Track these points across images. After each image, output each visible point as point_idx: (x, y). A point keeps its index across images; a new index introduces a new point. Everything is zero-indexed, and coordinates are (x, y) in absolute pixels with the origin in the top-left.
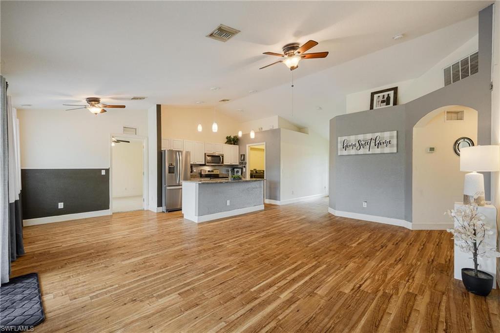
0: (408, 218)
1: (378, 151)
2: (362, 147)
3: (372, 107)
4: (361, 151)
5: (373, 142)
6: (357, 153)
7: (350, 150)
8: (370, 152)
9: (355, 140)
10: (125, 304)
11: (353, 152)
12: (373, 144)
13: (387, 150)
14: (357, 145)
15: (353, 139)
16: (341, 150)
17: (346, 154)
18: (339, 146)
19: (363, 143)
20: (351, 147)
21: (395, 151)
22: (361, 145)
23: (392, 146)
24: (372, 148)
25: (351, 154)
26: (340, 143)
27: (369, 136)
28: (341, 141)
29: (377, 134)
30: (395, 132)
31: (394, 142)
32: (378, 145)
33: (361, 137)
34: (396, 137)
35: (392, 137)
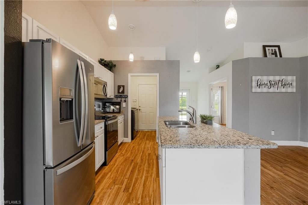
1: (283, 90)
2: (272, 86)
3: (266, 56)
4: (272, 90)
5: (280, 83)
6: (268, 91)
7: (262, 88)
8: (278, 91)
9: (267, 80)
11: (265, 90)
12: (280, 84)
13: (290, 90)
14: (269, 84)
15: (265, 79)
16: (255, 88)
17: (260, 92)
18: (254, 84)
19: (273, 83)
20: (264, 86)
21: (295, 91)
22: (271, 84)
23: (293, 88)
24: (280, 88)
25: (264, 91)
26: (255, 82)
27: (277, 78)
28: (255, 80)
29: (283, 77)
30: (295, 77)
31: (294, 84)
32: (284, 85)
33: (271, 78)
34: (295, 81)
35: (293, 81)
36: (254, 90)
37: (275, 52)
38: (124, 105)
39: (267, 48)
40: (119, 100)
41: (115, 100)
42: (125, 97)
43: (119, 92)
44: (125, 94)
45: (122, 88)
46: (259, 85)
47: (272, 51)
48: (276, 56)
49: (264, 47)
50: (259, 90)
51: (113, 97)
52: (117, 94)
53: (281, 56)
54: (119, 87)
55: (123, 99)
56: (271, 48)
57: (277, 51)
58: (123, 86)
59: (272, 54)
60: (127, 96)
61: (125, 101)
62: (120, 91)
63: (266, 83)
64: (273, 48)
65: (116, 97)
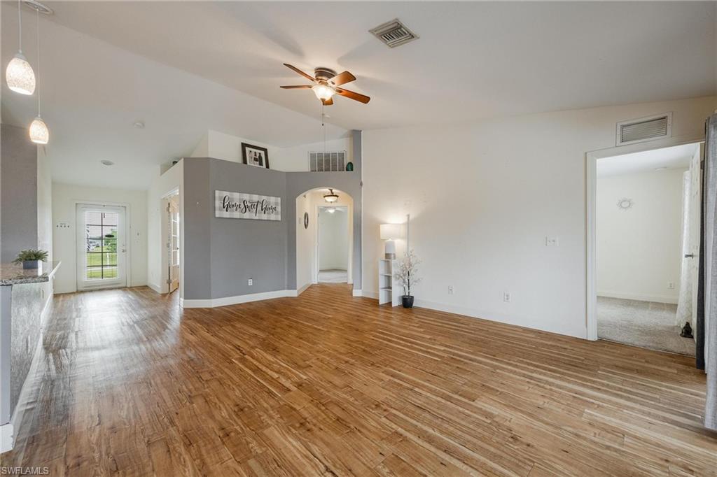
0: (292, 286)
1: (264, 217)
2: (248, 210)
3: (245, 162)
4: (247, 215)
5: (260, 205)
6: (241, 217)
7: (232, 211)
8: (257, 218)
9: (240, 199)
10: (528, 445)
11: (236, 214)
12: (259, 208)
13: (273, 217)
14: (242, 206)
15: (236, 197)
16: (220, 210)
17: (228, 217)
18: (218, 204)
19: (249, 205)
20: (235, 208)
21: (280, 219)
22: (246, 207)
23: (277, 214)
24: (259, 213)
25: (235, 217)
26: (220, 200)
27: (255, 198)
28: (220, 198)
29: (264, 197)
30: (279, 199)
31: (279, 209)
32: (265, 210)
33: (246, 197)
34: (280, 205)
35: (276, 204)
36: (218, 214)
37: (260, 157)
39: (248, 149)
46: (227, 207)
47: (256, 155)
48: (261, 164)
49: (244, 146)
50: (226, 214)
53: (268, 167)
56: (254, 150)
59: (256, 160)
63: (238, 204)
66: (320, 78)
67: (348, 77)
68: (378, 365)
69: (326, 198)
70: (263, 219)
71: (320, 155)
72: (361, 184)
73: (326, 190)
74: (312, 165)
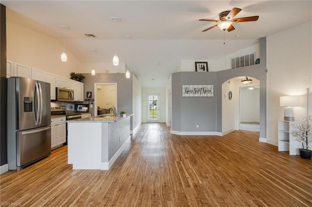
1: (205, 95)
2: (196, 92)
3: (196, 70)
4: (196, 95)
5: (202, 90)
6: (193, 96)
7: (190, 93)
8: (201, 96)
9: (193, 88)
11: (191, 95)
12: (202, 91)
13: (209, 95)
14: (194, 91)
15: (191, 87)
16: (184, 93)
17: (188, 96)
18: (184, 91)
19: (197, 90)
20: (191, 92)
21: (213, 96)
22: (196, 91)
23: (211, 93)
24: (202, 93)
26: (184, 89)
27: (200, 86)
28: (184, 88)
29: (205, 86)
30: (213, 86)
31: (212, 91)
32: (205, 92)
33: (196, 86)
34: (213, 88)
35: (211, 88)
36: (183, 96)
37: (204, 67)
38: (91, 106)
39: (198, 64)
40: (87, 103)
41: (85, 103)
42: (93, 101)
43: (87, 97)
44: (92, 98)
45: (90, 94)
46: (187, 92)
47: (202, 66)
48: (204, 70)
49: (196, 63)
50: (187, 95)
51: (83, 100)
52: (86, 98)
53: (207, 71)
54: (88, 93)
55: (91, 102)
56: (200, 64)
57: (205, 66)
58: (91, 93)
59: (201, 68)
60: (94, 100)
61: (92, 103)
62: (89, 96)
63: (192, 90)
64: (203, 64)
65: (85, 100)
66: (222, 18)
67: (238, 10)
68: (252, 194)
69: (243, 82)
70: (204, 96)
71: (238, 59)
72: (266, 71)
73: (244, 78)
74: (233, 65)
